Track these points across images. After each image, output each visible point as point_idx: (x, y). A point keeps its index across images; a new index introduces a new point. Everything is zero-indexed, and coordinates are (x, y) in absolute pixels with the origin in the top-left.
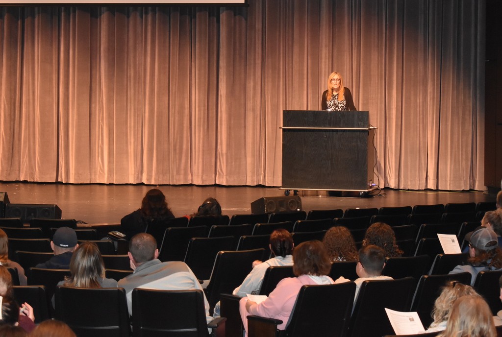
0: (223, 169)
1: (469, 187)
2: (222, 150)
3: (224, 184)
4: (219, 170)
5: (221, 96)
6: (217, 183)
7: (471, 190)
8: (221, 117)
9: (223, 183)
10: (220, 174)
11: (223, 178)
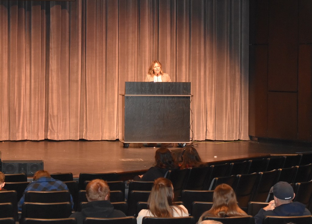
0: (54, 128)
1: (238, 138)
2: (53, 113)
3: (56, 139)
4: (51, 129)
5: (51, 70)
6: (49, 138)
7: (239, 140)
8: (52, 87)
9: (54, 138)
10: (51, 131)
11: (54, 134)
